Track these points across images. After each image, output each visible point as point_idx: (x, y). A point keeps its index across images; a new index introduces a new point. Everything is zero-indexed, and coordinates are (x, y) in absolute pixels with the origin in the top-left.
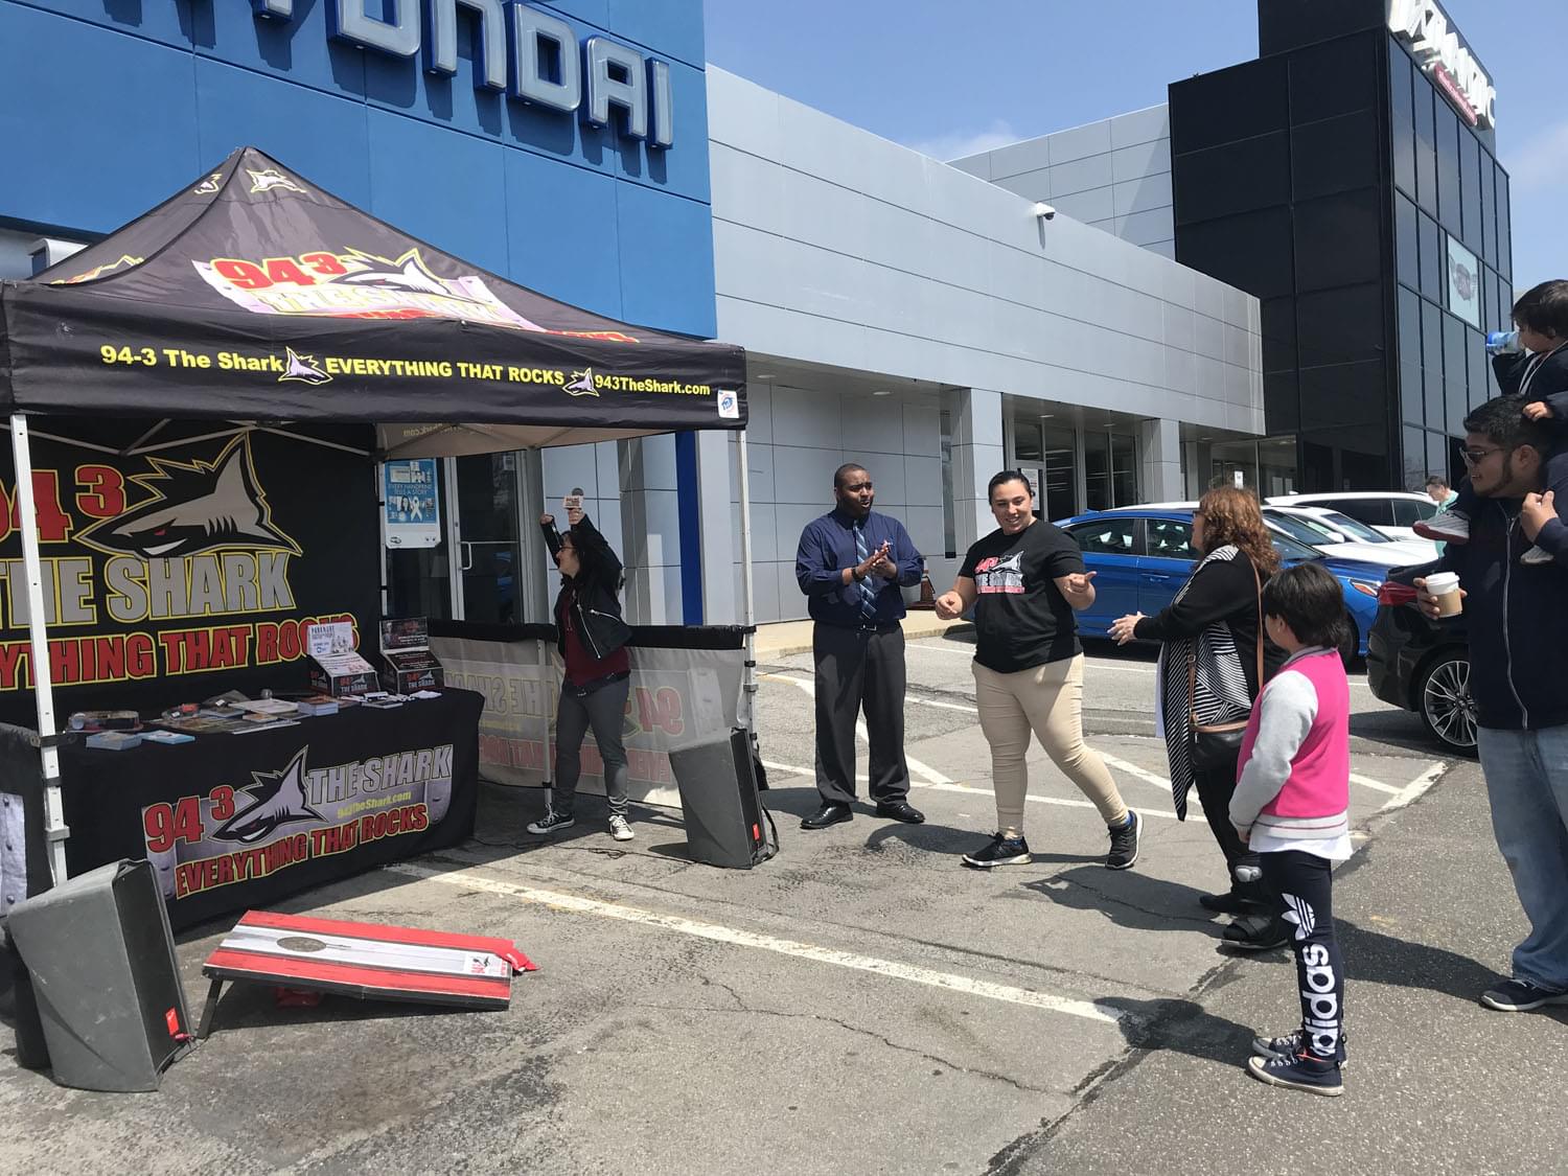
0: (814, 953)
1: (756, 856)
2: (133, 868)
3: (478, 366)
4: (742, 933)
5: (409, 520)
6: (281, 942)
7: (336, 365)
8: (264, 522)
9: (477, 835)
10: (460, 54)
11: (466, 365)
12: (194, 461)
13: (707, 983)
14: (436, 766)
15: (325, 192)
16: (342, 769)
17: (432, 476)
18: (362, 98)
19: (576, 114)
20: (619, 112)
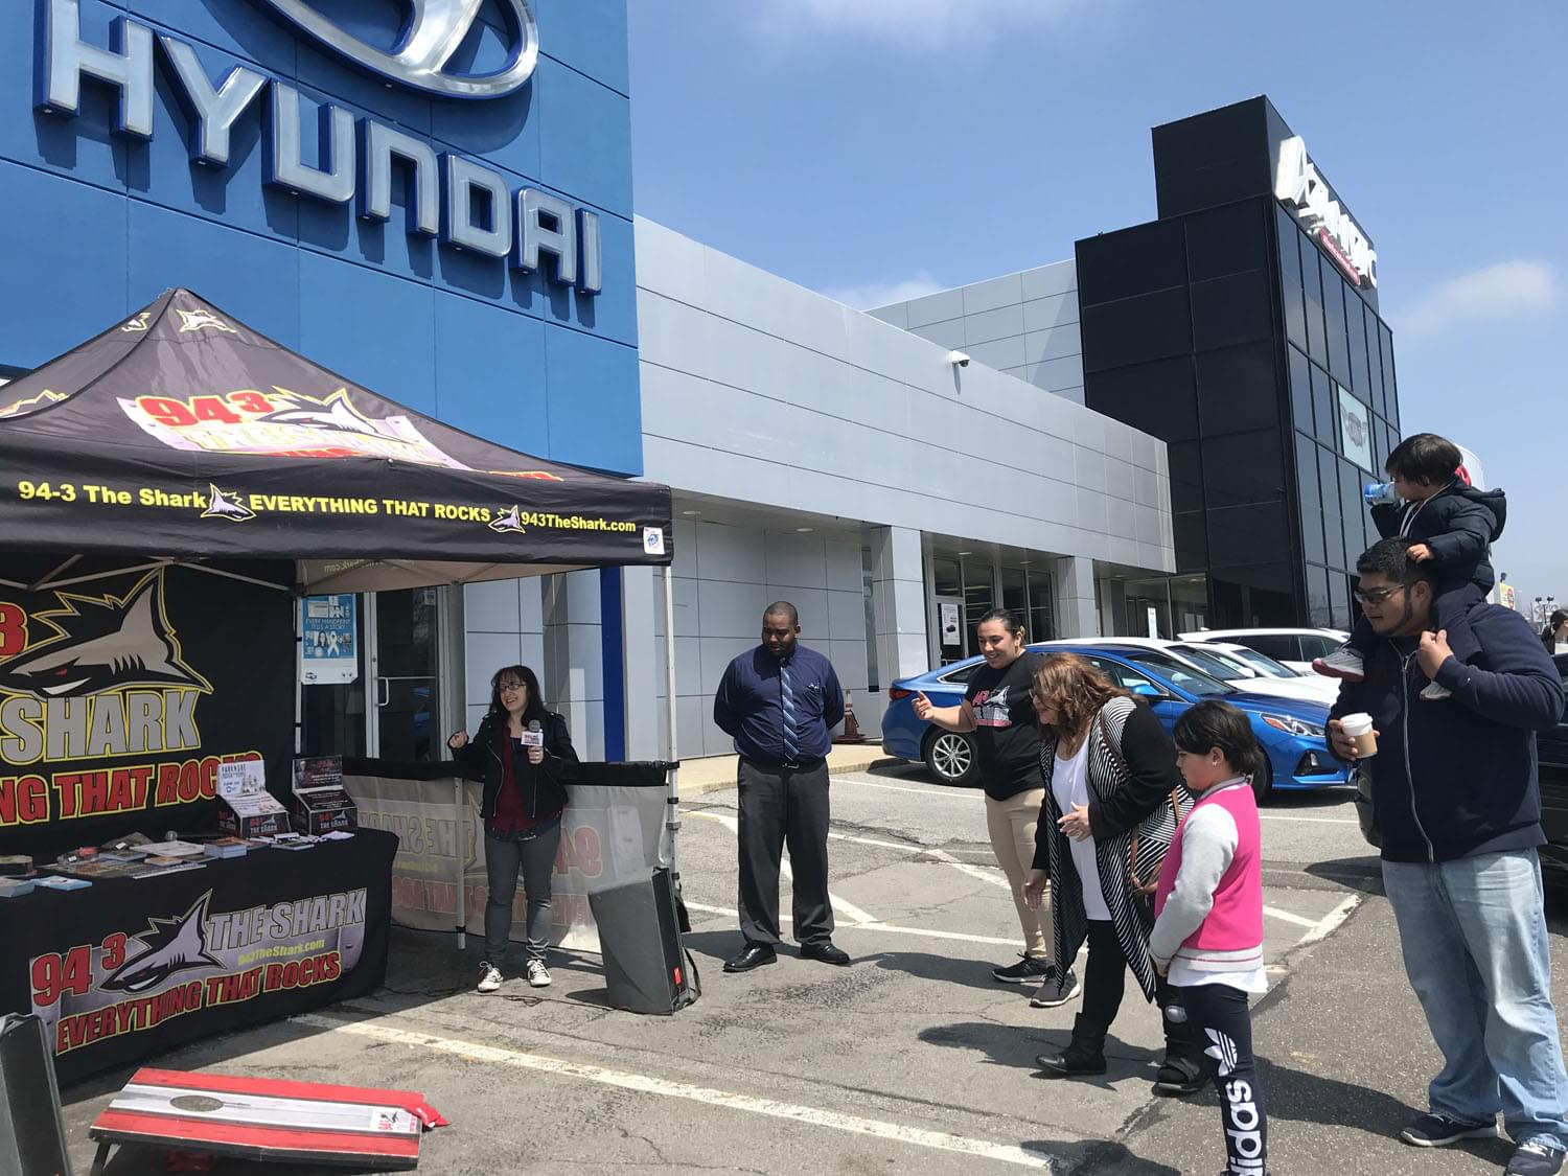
0: (736, 1102)
1: (677, 1001)
2: (21, 1023)
3: (404, 503)
4: (663, 1082)
5: (325, 656)
6: (176, 1102)
7: (260, 502)
8: (174, 660)
9: (387, 982)
10: (393, 201)
11: (392, 502)
12: (106, 596)
13: (626, 1135)
14: (347, 911)
15: (255, 332)
16: (247, 914)
17: (351, 611)
18: (295, 241)
19: (506, 260)
20: (549, 259)
